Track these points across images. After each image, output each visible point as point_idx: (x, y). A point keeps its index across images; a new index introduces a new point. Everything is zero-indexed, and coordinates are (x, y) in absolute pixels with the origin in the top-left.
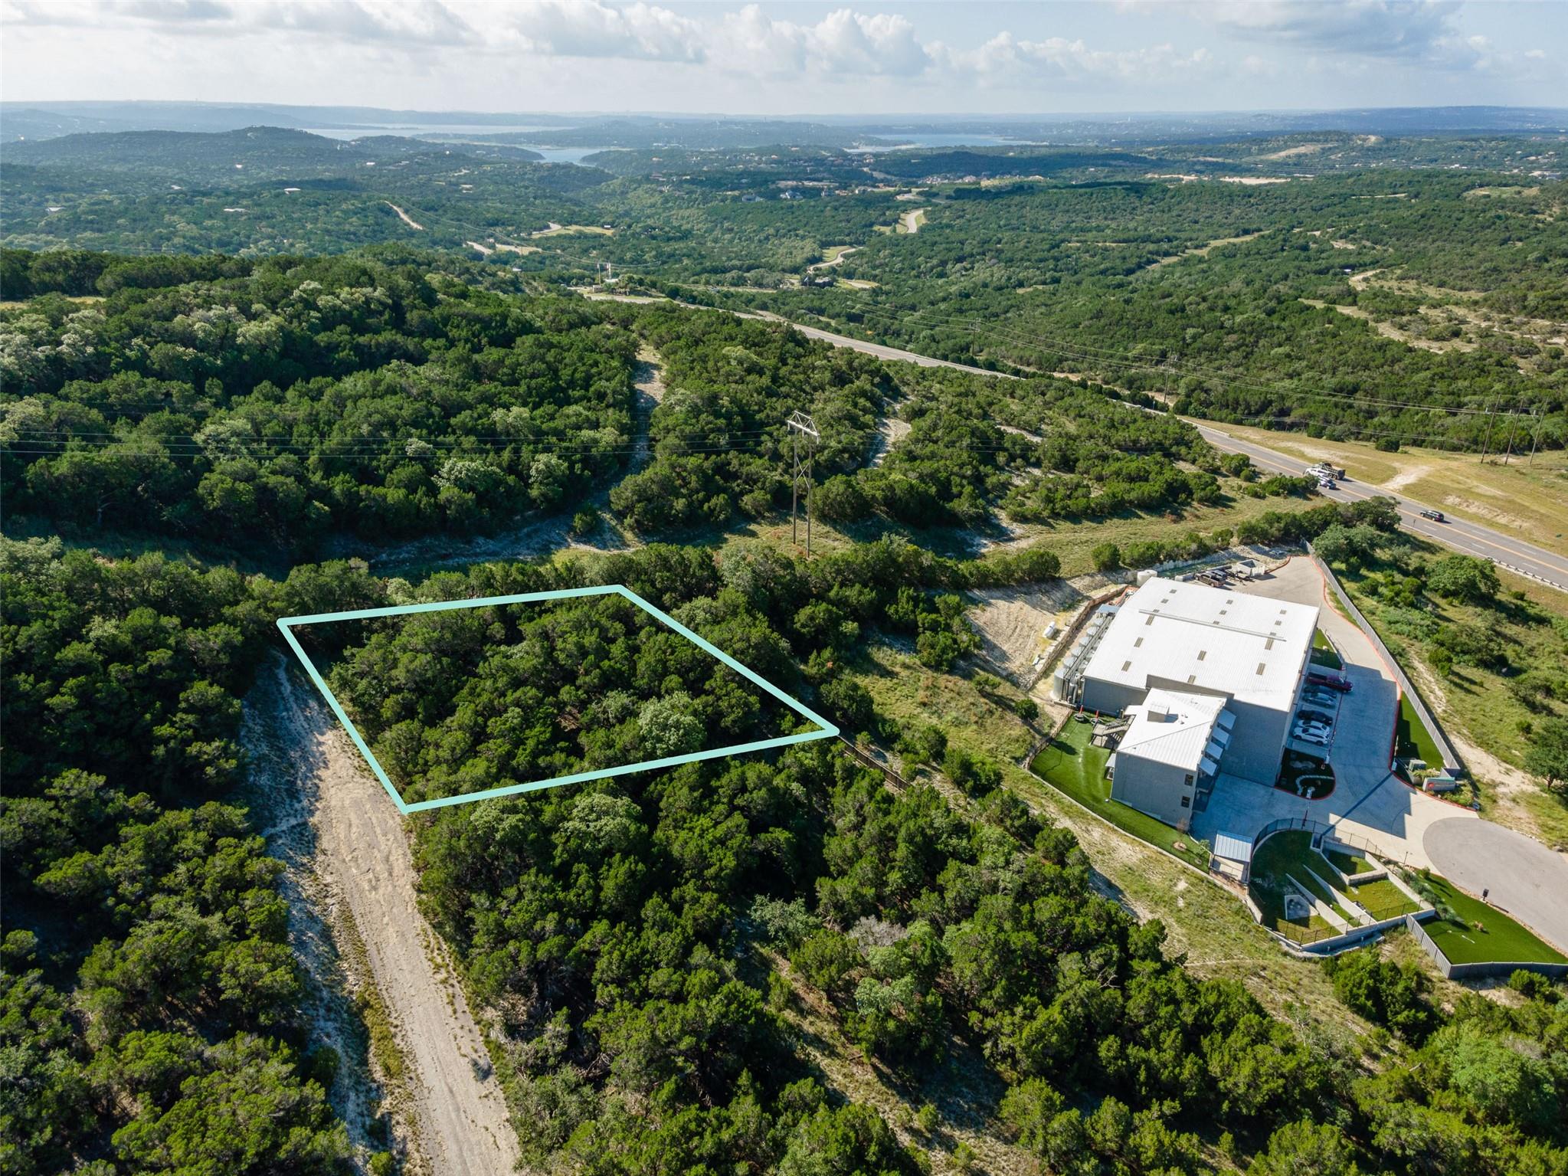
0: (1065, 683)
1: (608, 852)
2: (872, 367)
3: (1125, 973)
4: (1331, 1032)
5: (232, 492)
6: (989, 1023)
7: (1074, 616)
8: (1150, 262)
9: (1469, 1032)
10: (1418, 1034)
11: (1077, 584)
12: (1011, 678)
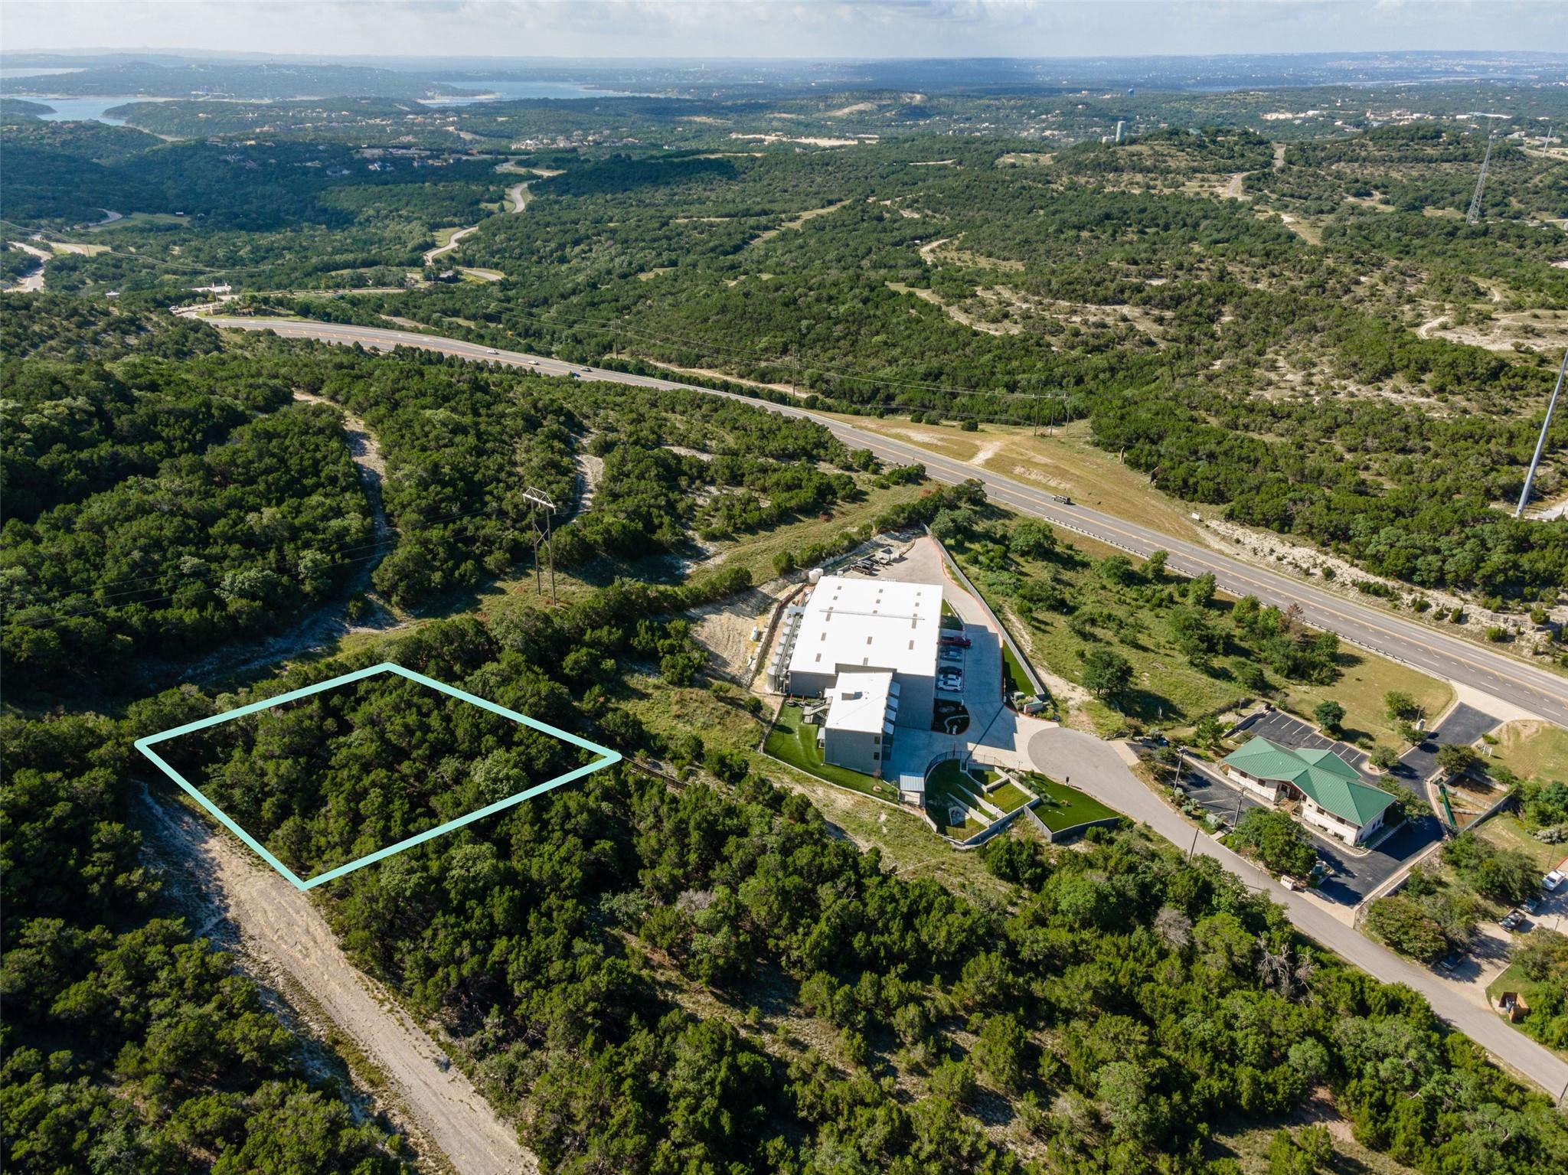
0: (776, 678)
1: (487, 888)
2: (555, 406)
3: (860, 888)
4: (989, 895)
5: (39, 642)
6: (782, 944)
7: (769, 617)
8: (753, 237)
9: (1066, 874)
10: (1037, 884)
11: (766, 589)
12: (734, 680)
